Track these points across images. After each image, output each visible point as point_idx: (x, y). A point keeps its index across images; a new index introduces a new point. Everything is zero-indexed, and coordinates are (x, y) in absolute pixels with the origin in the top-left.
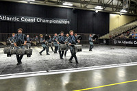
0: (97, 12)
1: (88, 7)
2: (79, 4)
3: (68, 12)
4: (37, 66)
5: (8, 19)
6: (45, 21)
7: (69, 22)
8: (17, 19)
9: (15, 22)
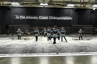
0: (94, 9)
1: (86, 6)
2: (79, 5)
3: (71, 11)
4: (50, 50)
5: (32, 18)
6: (54, 18)
7: (71, 18)
8: (37, 18)
9: (35, 20)
